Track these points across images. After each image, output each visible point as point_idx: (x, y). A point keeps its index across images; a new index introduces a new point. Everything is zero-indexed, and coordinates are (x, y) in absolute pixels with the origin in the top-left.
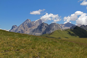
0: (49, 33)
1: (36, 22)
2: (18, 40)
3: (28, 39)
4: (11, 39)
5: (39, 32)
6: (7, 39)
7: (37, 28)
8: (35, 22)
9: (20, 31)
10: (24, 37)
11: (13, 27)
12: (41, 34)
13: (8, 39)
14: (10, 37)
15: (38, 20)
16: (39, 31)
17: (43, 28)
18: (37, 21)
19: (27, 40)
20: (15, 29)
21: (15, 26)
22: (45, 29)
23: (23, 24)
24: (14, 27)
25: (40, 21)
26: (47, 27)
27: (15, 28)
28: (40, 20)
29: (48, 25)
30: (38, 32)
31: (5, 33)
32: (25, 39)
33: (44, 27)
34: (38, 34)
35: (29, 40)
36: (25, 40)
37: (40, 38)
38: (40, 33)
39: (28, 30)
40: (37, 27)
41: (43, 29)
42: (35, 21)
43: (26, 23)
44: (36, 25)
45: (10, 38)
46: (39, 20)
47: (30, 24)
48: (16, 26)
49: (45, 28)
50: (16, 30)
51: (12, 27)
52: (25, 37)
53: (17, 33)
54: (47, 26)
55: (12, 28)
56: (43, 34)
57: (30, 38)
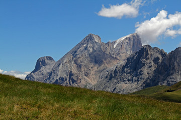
0: (169, 84)
1: (121, 45)
2: (49, 113)
3: (89, 109)
4: (24, 106)
5: (132, 80)
6: (11, 109)
7: (124, 67)
8: (115, 46)
9: (64, 76)
10: (72, 100)
11: (40, 64)
12: (140, 88)
13: (15, 107)
14: (23, 100)
15: (128, 36)
16: (130, 78)
17: (146, 66)
18: (123, 42)
19: (84, 112)
20: (45, 70)
21: (47, 61)
22: (153, 69)
23: (74, 53)
24: (44, 63)
25: (136, 40)
26: (160, 61)
27: (48, 67)
28: (134, 36)
29: (163, 54)
30: (129, 80)
31: (6, 85)
32: (77, 106)
33: (148, 61)
34: (127, 87)
35: (92, 111)
36: (75, 112)
37: (133, 105)
38: (135, 85)
39: (92, 72)
40: (123, 63)
41: (145, 70)
42: (118, 41)
43: (86, 48)
44: (118, 54)
45: (24, 103)
46: (130, 39)
47: (100, 51)
48: (50, 59)
49: (153, 64)
50: (50, 74)
51: (38, 62)
52: (76, 100)
53: (49, 86)
54: (161, 57)
55: (38, 67)
56: (146, 87)
57: (96, 103)
